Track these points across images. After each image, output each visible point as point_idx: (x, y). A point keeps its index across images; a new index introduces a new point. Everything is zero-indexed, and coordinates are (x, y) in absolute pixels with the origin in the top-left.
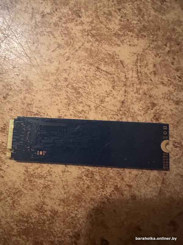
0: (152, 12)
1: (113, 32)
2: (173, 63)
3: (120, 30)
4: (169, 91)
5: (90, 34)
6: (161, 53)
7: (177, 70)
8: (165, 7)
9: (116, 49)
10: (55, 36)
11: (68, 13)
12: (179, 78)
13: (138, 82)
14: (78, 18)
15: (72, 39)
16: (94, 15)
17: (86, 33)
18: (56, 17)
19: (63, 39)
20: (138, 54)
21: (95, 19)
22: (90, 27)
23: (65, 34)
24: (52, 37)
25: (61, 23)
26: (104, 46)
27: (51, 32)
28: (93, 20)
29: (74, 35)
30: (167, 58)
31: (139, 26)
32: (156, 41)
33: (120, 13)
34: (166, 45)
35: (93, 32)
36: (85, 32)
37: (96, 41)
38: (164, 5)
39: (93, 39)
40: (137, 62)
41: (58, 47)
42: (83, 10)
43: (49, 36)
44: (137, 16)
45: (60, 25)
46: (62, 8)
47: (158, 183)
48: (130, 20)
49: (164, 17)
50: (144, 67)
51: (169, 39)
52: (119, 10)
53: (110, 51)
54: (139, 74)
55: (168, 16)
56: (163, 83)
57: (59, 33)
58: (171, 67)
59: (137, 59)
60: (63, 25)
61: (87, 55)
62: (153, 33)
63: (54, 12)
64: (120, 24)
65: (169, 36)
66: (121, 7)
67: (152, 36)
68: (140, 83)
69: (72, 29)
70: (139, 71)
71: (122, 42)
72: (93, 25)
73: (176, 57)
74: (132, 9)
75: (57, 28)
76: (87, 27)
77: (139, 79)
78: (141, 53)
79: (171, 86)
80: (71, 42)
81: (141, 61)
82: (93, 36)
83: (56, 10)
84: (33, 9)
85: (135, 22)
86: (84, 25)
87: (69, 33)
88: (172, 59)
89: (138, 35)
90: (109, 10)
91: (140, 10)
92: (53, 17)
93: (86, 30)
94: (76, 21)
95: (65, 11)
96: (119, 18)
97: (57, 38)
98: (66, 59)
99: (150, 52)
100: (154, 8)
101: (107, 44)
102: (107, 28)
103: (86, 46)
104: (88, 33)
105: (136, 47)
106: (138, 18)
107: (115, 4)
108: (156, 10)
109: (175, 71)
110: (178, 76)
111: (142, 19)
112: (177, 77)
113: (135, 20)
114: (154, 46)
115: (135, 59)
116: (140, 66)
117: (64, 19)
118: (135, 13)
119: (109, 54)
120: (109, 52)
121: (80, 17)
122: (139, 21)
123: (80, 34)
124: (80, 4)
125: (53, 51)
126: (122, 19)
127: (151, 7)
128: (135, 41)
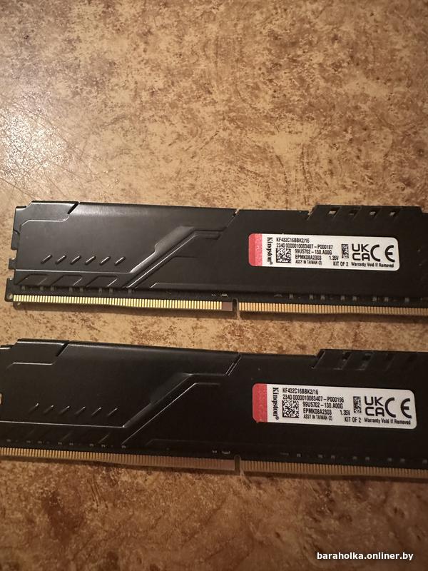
0: (322, 83)
1: (262, 114)
2: (358, 157)
3: (273, 110)
4: (355, 198)
5: (227, 118)
6: (338, 143)
7: (366, 167)
8: (340, 75)
9: (269, 139)
10: (173, 123)
11: (192, 88)
12: (370, 179)
13: (305, 188)
14: (208, 95)
15: (200, 126)
16: (232, 91)
17: (222, 117)
18: (172, 94)
19: (185, 127)
20: (304, 145)
21: (233, 95)
22: (227, 108)
23: (188, 118)
24: (167, 124)
25: (181, 103)
26: (249, 135)
27: (166, 116)
28: (231, 97)
29: (202, 119)
30: (349, 149)
31: (302, 104)
32: (329, 125)
33: (272, 85)
34: (346, 131)
35: (232, 114)
36: (220, 115)
37: (236, 127)
38: (339, 72)
39: (232, 124)
40: (302, 157)
41: (177, 139)
42: (214, 83)
43: (163, 122)
44: (299, 89)
45: (179, 106)
46: (181, 81)
47: (347, 340)
48: (288, 96)
49: (340, 90)
50: (313, 164)
51: (351, 122)
52: (271, 81)
53: (259, 142)
54: (307, 175)
55: (346, 87)
56: (344, 187)
57: (178, 118)
58: (356, 163)
59: (302, 153)
60: (184, 105)
61: (223, 149)
62: (325, 114)
63: (169, 86)
64: (272, 102)
65: (350, 117)
66: (274, 77)
67: (323, 119)
68: (309, 188)
69: (199, 112)
70: (307, 170)
71: (277, 128)
72: (231, 104)
73: (362, 148)
74: (290, 79)
75: (175, 110)
76: (221, 108)
77: (307, 182)
78: (307, 143)
79: (359, 191)
80: (197, 130)
81: (308, 155)
82: (232, 120)
83: (173, 83)
84: (136, 83)
85: (296, 98)
86: (217, 106)
87: (194, 117)
88: (357, 152)
89: (301, 117)
90: (255, 81)
91: (302, 80)
92: (168, 95)
93: (221, 113)
94: (205, 99)
95: (187, 85)
96: (271, 92)
97: (176, 125)
98: (191, 155)
99: (323, 142)
100: (324, 78)
101: (254, 133)
102: (253, 108)
103: (222, 136)
104: (224, 116)
105: (299, 134)
106: (299, 93)
107: (263, 73)
108: (327, 80)
109: (362, 169)
110: (367, 175)
111: (306, 94)
112: (366, 178)
113: (296, 95)
114: (327, 133)
115: (300, 153)
116: (308, 163)
117: (185, 97)
118: (295, 85)
119: (258, 146)
120: (257, 144)
121: (210, 93)
122: (302, 96)
123: (212, 118)
124: (210, 74)
125: (170, 145)
126: (276, 95)
127: (319, 76)
128: (298, 127)
